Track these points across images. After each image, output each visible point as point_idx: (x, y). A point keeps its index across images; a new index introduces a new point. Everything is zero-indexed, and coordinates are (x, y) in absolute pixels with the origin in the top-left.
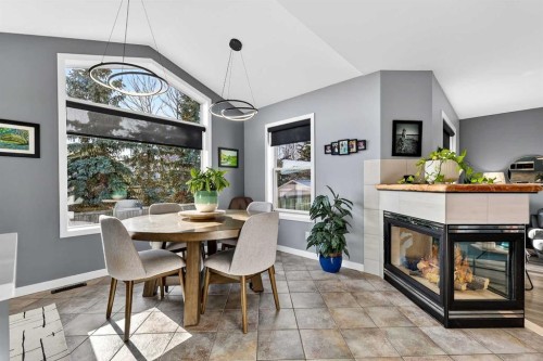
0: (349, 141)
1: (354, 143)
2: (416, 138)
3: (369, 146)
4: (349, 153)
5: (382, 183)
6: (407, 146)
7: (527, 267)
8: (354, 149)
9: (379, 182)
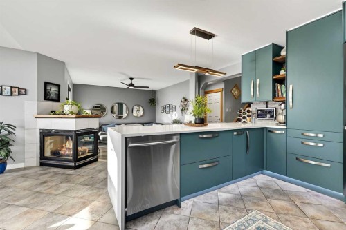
0: (11, 87)
1: (17, 90)
2: (57, 93)
3: (29, 92)
4: (12, 95)
5: (38, 114)
6: (52, 96)
7: (99, 146)
8: (17, 93)
9: (36, 113)
